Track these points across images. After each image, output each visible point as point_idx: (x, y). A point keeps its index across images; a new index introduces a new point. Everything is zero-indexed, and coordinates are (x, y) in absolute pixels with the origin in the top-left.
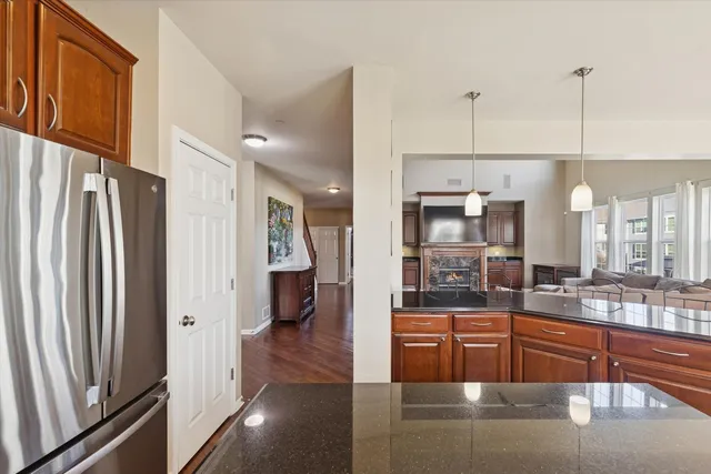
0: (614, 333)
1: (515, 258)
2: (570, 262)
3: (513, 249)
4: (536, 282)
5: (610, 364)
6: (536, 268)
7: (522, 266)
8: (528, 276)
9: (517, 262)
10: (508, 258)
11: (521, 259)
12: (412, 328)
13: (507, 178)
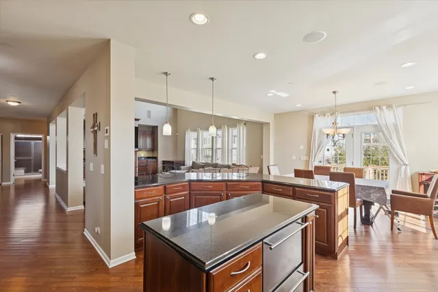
0: (228, 183)
1: (153, 158)
2: (179, 159)
3: (151, 153)
4: (164, 168)
5: (227, 195)
6: (164, 162)
7: (157, 161)
8: (160, 165)
9: (154, 160)
10: (148, 158)
11: (156, 158)
12: (146, 196)
13: (149, 113)
